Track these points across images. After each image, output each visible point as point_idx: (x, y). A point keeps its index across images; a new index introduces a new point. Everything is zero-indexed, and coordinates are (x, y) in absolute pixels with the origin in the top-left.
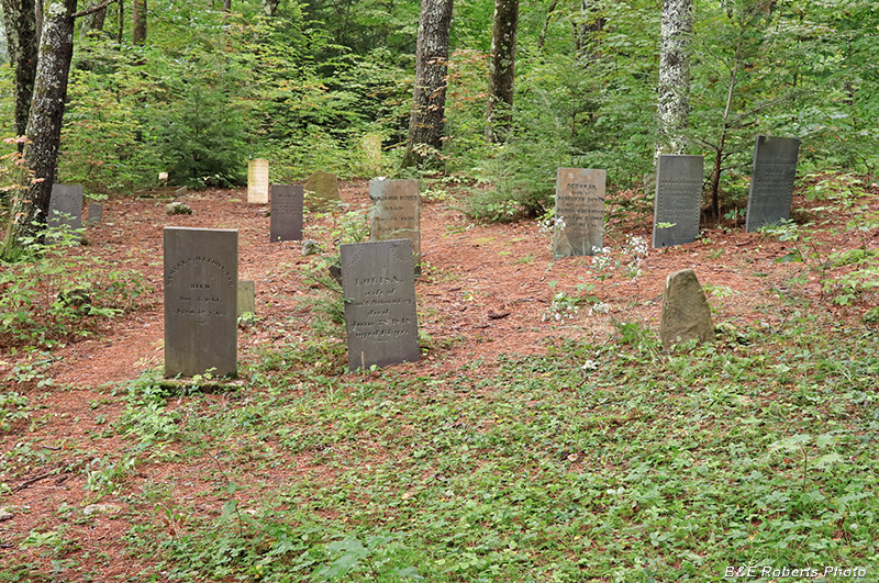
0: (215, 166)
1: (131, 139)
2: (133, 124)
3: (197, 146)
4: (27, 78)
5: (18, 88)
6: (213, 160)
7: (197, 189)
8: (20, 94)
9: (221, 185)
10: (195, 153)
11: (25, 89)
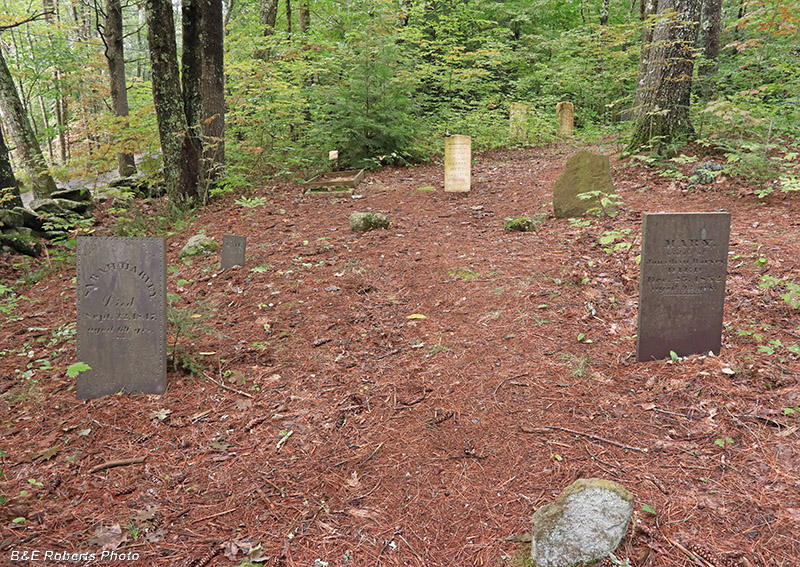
0: (390, 144)
1: (299, 118)
2: (301, 103)
3: (371, 122)
4: (162, 44)
5: (152, 58)
6: (388, 137)
7: (373, 170)
8: (154, 66)
9: (396, 164)
10: (366, 129)
11: (160, 59)
